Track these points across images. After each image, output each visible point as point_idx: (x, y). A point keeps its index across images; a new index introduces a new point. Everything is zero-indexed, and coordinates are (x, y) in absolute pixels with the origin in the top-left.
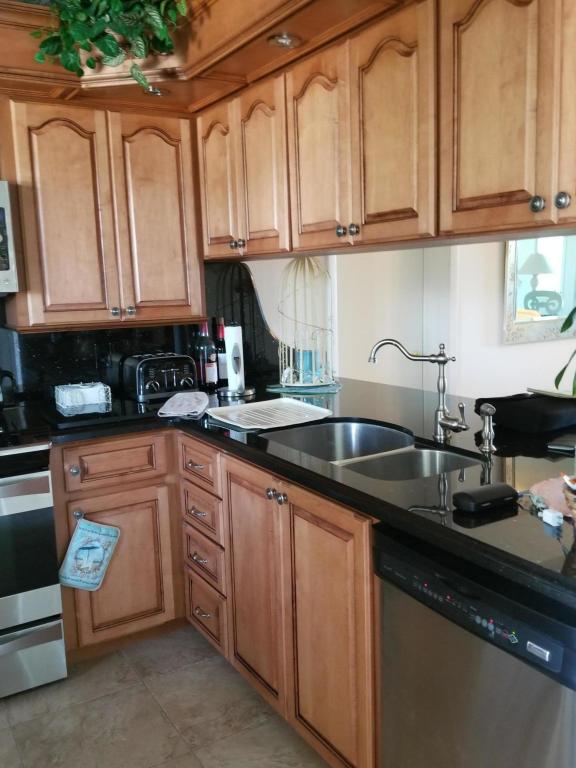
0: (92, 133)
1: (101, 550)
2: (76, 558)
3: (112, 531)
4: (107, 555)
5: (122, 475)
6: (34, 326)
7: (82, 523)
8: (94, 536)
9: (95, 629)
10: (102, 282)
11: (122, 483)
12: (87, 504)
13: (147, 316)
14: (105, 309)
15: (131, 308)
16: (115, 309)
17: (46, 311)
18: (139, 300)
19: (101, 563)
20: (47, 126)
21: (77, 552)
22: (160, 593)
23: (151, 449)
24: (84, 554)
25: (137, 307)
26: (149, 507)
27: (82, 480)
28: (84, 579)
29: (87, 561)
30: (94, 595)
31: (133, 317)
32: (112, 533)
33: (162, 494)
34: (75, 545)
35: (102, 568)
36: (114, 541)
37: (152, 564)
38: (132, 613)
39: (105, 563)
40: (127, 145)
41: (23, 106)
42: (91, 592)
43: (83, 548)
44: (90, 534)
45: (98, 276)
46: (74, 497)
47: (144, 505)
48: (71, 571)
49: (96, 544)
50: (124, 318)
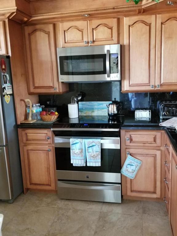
0: (150, 24)
1: (134, 167)
2: (127, 167)
3: (139, 161)
4: (137, 169)
5: (144, 143)
6: (126, 91)
7: (129, 156)
8: (133, 162)
9: (132, 191)
10: (149, 76)
11: (144, 146)
12: (132, 151)
13: (165, 88)
14: (150, 85)
15: (158, 85)
16: (153, 86)
17: (130, 86)
18: (162, 82)
19: (135, 171)
20: (135, 24)
21: (127, 165)
22: (155, 187)
23: (155, 137)
24: (129, 166)
25: (161, 85)
26: (153, 157)
27: (130, 142)
28: (129, 175)
29: (130, 169)
30: (132, 180)
31: (159, 88)
32: (139, 162)
33: (158, 153)
34: (126, 163)
35: (135, 173)
36: (139, 165)
37: (153, 177)
38: (144, 190)
39: (136, 171)
40: (163, 26)
41: (128, 18)
42: (131, 179)
43: (129, 164)
44: (131, 161)
45: (148, 74)
46: (128, 147)
47: (152, 155)
48: (124, 170)
49: (133, 164)
50: (156, 89)
